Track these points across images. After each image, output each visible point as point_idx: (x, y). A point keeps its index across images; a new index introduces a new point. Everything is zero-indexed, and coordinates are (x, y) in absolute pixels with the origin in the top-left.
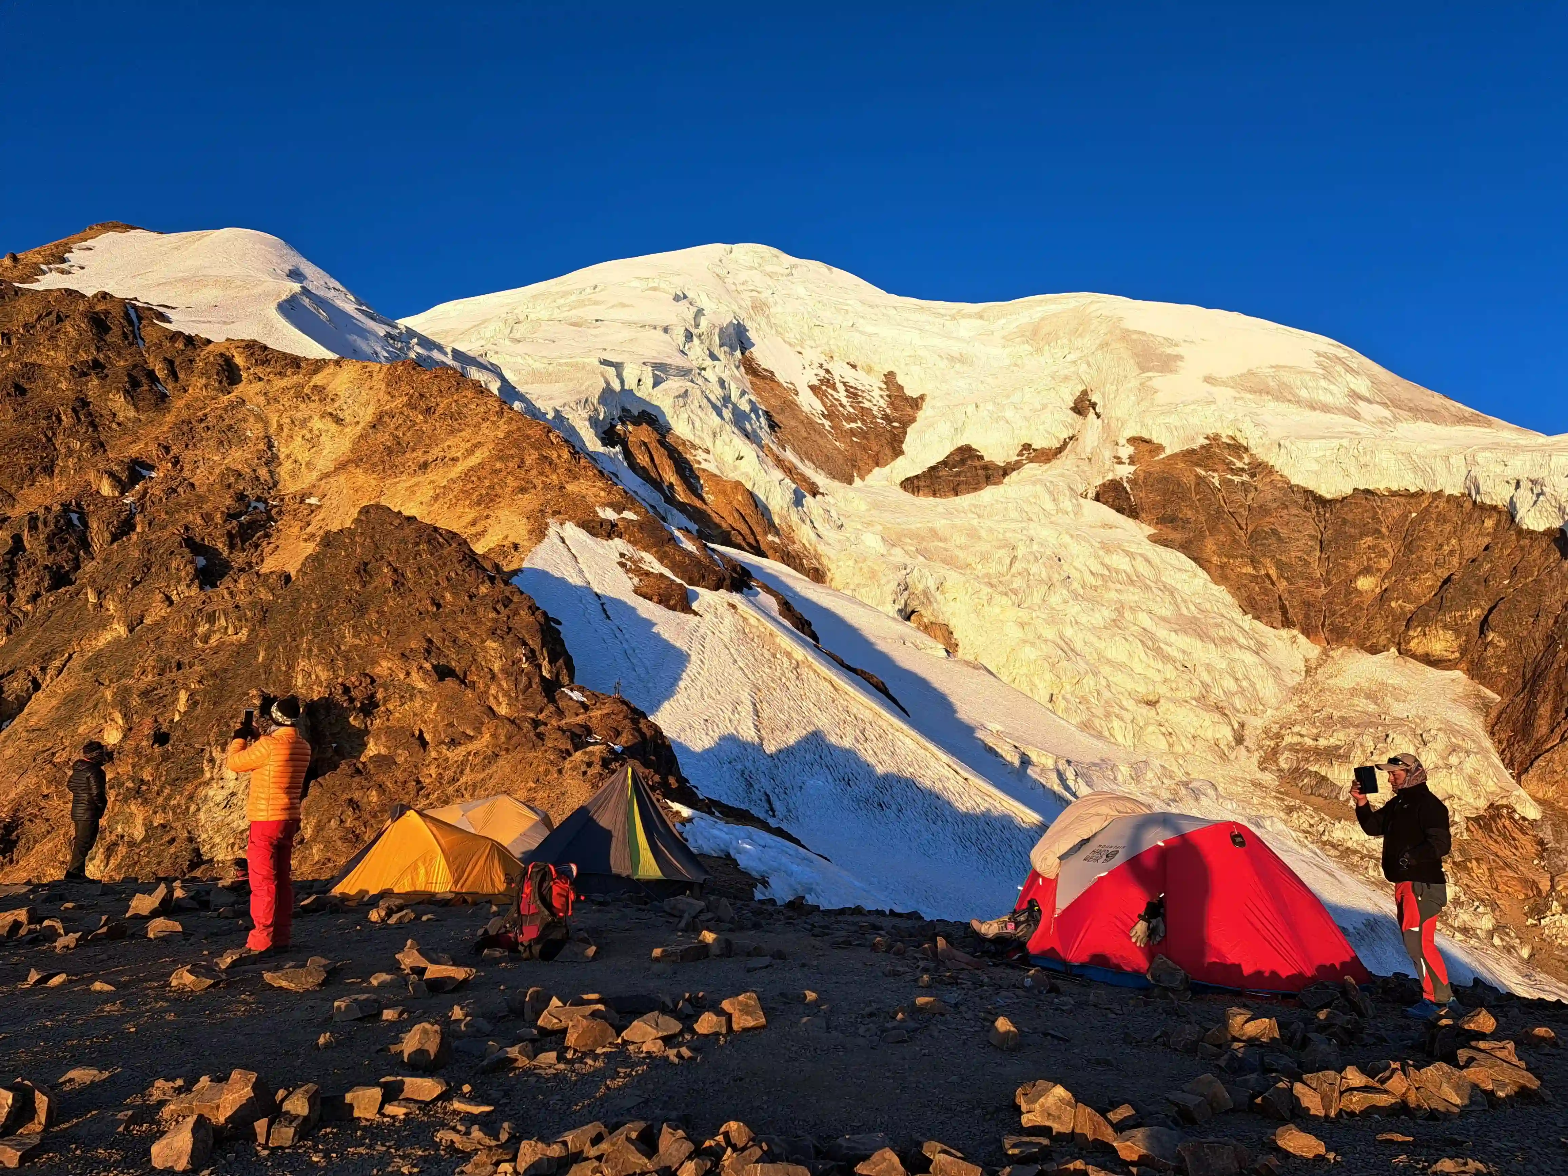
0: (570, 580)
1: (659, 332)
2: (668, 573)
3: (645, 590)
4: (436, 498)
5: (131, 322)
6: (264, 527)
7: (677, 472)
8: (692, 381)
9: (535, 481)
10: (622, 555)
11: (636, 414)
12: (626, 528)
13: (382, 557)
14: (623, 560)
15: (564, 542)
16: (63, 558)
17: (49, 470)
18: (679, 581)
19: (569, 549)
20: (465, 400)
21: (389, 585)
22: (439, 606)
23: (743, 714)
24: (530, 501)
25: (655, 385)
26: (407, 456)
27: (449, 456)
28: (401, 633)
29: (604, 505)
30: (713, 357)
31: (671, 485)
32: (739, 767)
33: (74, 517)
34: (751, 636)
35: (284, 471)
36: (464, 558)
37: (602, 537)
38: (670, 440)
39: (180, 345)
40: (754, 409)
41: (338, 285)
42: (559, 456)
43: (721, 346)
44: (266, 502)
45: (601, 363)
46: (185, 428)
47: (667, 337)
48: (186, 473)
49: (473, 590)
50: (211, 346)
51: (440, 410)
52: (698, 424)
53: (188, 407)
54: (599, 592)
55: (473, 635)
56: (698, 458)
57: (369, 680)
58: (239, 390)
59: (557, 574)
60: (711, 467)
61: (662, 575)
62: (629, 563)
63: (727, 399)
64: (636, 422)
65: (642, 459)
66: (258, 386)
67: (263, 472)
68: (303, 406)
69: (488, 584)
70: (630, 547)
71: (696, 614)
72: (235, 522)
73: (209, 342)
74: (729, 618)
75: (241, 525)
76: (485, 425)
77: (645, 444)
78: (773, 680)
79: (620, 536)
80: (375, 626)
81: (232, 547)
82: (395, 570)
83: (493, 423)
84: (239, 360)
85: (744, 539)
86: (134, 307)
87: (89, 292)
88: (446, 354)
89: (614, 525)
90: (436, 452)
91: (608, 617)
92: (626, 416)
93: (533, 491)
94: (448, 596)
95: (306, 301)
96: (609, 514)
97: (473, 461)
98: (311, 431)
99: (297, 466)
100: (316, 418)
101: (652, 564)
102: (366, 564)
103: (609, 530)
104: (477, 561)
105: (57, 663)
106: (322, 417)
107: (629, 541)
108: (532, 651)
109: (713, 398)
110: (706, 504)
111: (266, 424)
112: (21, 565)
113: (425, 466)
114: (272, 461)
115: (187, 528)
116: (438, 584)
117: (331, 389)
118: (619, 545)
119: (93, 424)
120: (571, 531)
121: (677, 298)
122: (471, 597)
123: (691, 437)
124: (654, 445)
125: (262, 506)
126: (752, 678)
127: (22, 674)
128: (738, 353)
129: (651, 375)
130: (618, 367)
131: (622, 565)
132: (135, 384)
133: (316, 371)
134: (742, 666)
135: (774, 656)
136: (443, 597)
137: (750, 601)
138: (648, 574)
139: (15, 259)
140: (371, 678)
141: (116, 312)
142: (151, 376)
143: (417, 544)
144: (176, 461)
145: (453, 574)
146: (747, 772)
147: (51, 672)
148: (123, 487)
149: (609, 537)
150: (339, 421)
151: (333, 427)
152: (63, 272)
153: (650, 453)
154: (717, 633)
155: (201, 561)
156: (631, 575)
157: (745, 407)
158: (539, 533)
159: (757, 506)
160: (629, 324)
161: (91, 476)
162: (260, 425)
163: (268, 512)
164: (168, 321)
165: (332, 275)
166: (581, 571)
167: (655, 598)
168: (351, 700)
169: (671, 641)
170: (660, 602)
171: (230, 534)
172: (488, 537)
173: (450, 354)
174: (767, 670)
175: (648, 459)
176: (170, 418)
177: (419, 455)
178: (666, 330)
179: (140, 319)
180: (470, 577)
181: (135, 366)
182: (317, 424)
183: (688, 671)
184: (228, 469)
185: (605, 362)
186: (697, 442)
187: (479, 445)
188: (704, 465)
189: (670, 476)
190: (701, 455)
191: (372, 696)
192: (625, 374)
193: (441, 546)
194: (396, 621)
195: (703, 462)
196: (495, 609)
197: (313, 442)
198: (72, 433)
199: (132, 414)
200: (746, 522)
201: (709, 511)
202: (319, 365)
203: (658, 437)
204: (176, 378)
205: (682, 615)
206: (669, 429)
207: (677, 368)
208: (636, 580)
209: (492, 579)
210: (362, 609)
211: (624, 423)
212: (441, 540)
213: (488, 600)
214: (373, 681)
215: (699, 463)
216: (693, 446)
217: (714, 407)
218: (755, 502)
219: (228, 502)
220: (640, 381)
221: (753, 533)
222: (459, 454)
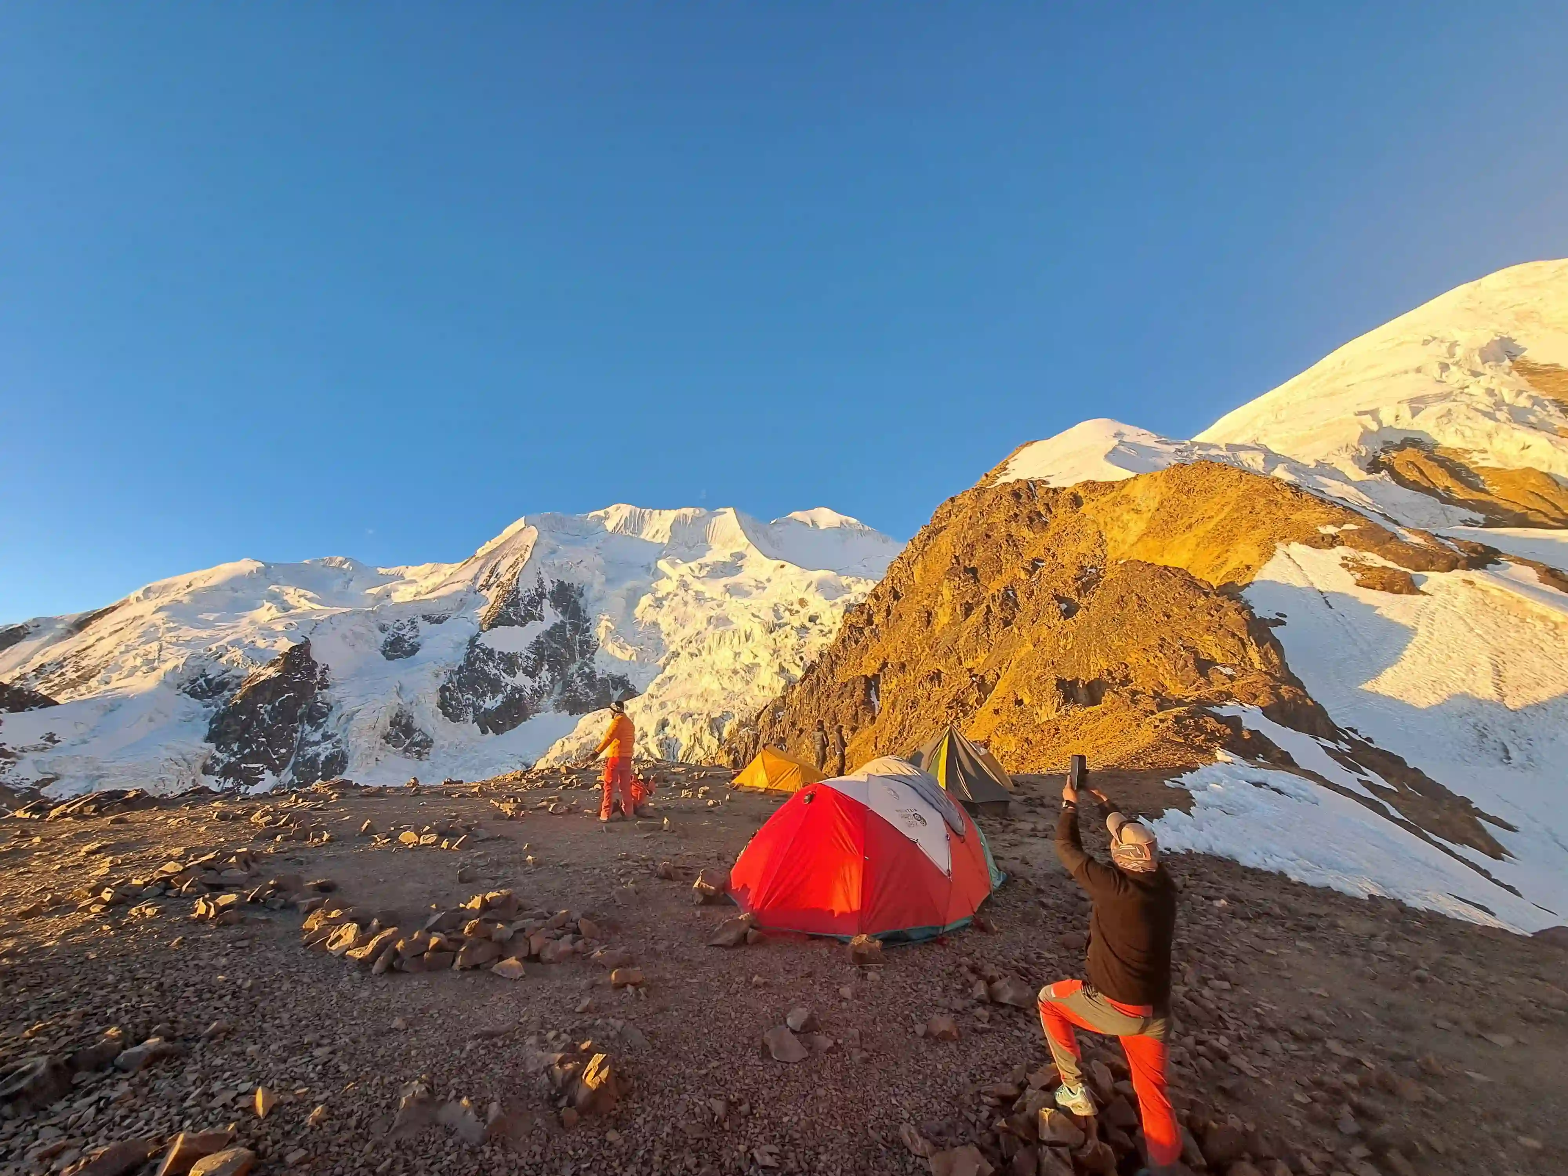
0: (1295, 584)
1: (1412, 376)
2: (1391, 565)
3: (1368, 581)
4: (1198, 545)
5: (1031, 490)
6: (1096, 582)
7: (1451, 476)
8: (1455, 401)
9: (1264, 519)
10: (1344, 558)
11: (1399, 443)
12: (1347, 537)
13: (1132, 591)
14: (1345, 562)
15: (1290, 558)
16: (1007, 614)
17: (1000, 572)
18: (1403, 569)
19: (1294, 562)
20: (1214, 478)
21: (1136, 608)
22: (1169, 617)
23: (1479, 675)
24: (1260, 534)
25: (1413, 416)
26: (1178, 523)
27: (1206, 516)
28: (1145, 636)
29: (1324, 525)
30: (1475, 374)
31: (1447, 488)
32: (1471, 720)
33: (1010, 592)
34: (1493, 605)
35: (1109, 549)
36: (1185, 583)
37: (1325, 547)
38: (1437, 452)
39: (1051, 494)
40: (1536, 401)
41: (1145, 431)
42: (1284, 497)
43: (1483, 363)
44: (1096, 568)
45: (1356, 415)
46: (1057, 537)
47: (1420, 375)
48: (1059, 560)
49: (1194, 603)
50: (1066, 491)
51: (1197, 489)
52: (1468, 432)
53: (1058, 525)
54: (1322, 589)
55: (1194, 633)
56: (1473, 460)
57: (1124, 666)
58: (1082, 509)
59: (1284, 582)
60: (1492, 463)
61: (1384, 567)
62: (1351, 564)
63: (1499, 404)
64: (1401, 447)
65: (1411, 475)
66: (1092, 504)
67: (1098, 552)
68: (1117, 509)
69: (1203, 598)
70: (1352, 550)
71: (1424, 593)
72: (1079, 582)
73: (1065, 488)
74: (1464, 593)
75: (1083, 583)
76: (1229, 490)
77: (1412, 463)
78: (1521, 643)
79: (1342, 544)
80: (1130, 633)
81: (1079, 596)
82: (1139, 598)
83: (1236, 487)
84: (1081, 494)
85: (1546, 515)
86: (1032, 482)
87: (1012, 481)
88: (1221, 449)
89: (1334, 538)
90: (1195, 517)
91: (1331, 607)
92: (1388, 446)
93: (1263, 526)
94: (1175, 609)
95: (1122, 448)
96: (1331, 530)
97: (1222, 516)
98: (1122, 522)
99: (1116, 544)
100: (1125, 514)
101: (1374, 559)
102: (1122, 597)
103: (1333, 541)
104: (1196, 584)
105: (1006, 665)
106: (1128, 512)
107: (1352, 546)
108: (1241, 639)
109: (1481, 407)
110: (1491, 495)
111: (1098, 524)
112: (991, 619)
113: (1190, 526)
114: (1101, 542)
115: (1055, 590)
116: (1168, 602)
117: (1132, 495)
118: (1341, 551)
119: (1015, 545)
120: (1297, 549)
121: (1426, 343)
122: (1191, 608)
123: (1463, 445)
124: (1421, 462)
125: (1093, 571)
126: (1493, 642)
127: (992, 672)
128: (1507, 362)
129: (1408, 408)
130: (1374, 414)
131: (1343, 566)
132: (1031, 520)
133: (1123, 487)
134: (1480, 632)
135: (1523, 621)
136: (1172, 610)
137: (1497, 576)
138: (1370, 569)
139: (987, 475)
140: (1126, 665)
141: (1024, 486)
142: (1039, 514)
143: (1153, 580)
144: (1054, 555)
145: (1177, 595)
146: (1481, 725)
147: (1004, 669)
148: (1030, 573)
149: (1332, 546)
150: (1138, 512)
151: (1135, 516)
152: (1006, 474)
153: (1418, 468)
154: (1449, 607)
155: (1064, 606)
156: (1352, 572)
157: (1523, 402)
158: (1268, 554)
159: (1557, 484)
160: (1380, 378)
161: (1016, 571)
162: (1095, 526)
163: (1098, 573)
164: (1048, 483)
165: (1141, 427)
166: (1305, 577)
167: (1378, 587)
168: (1114, 679)
169: (1396, 620)
170: (1384, 589)
171: (1077, 590)
172: (1228, 564)
173: (1224, 449)
174: (1512, 634)
175: (1418, 474)
176: (1051, 533)
177: (1186, 521)
178: (1418, 370)
179: (1035, 487)
180: (1190, 595)
181: (1031, 512)
182: (1126, 517)
183: (1414, 641)
184: (1079, 553)
185: (1361, 413)
186: (1470, 446)
187: (1228, 503)
188: (1482, 464)
189: (1442, 480)
190: (1476, 457)
191: (1127, 675)
192: (1381, 416)
193: (1170, 578)
194: (1142, 629)
195: (1477, 460)
196: (1209, 614)
197: (1124, 528)
198: (1007, 552)
199: (1032, 535)
200: (1547, 500)
201: (1495, 501)
202: (1125, 483)
203: (1425, 454)
204: (1051, 512)
205: (1410, 597)
206: (1436, 445)
207: (1435, 395)
208: (1358, 576)
209: (1206, 594)
210: (1122, 624)
211: (1386, 452)
212: (1170, 574)
213: (1204, 608)
214: (1127, 666)
215: (1476, 463)
216: (1467, 451)
217: (1485, 414)
218: (1555, 481)
219: (1075, 572)
220: (1397, 416)
221: (1557, 508)
222: (1213, 514)
